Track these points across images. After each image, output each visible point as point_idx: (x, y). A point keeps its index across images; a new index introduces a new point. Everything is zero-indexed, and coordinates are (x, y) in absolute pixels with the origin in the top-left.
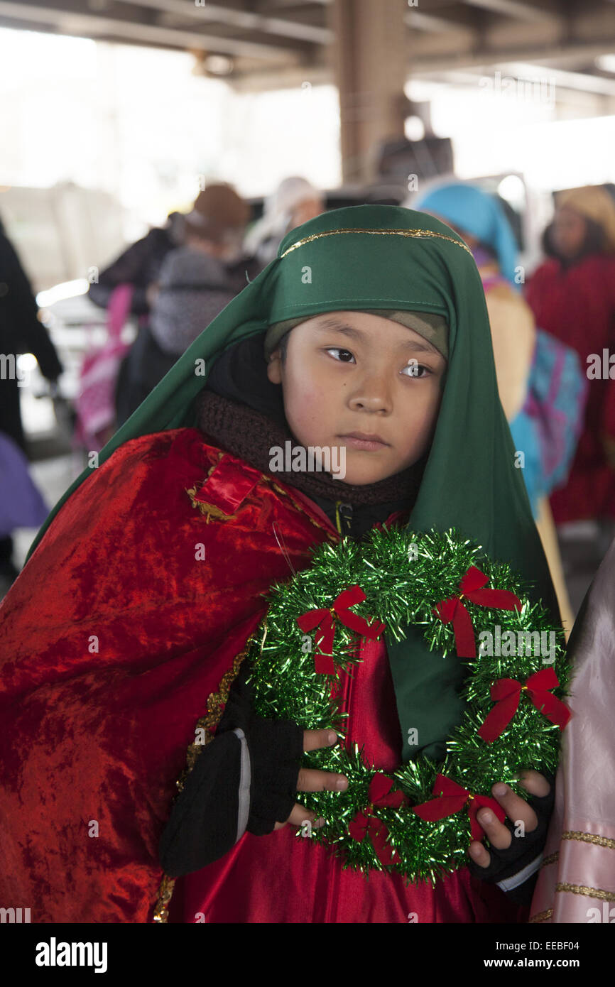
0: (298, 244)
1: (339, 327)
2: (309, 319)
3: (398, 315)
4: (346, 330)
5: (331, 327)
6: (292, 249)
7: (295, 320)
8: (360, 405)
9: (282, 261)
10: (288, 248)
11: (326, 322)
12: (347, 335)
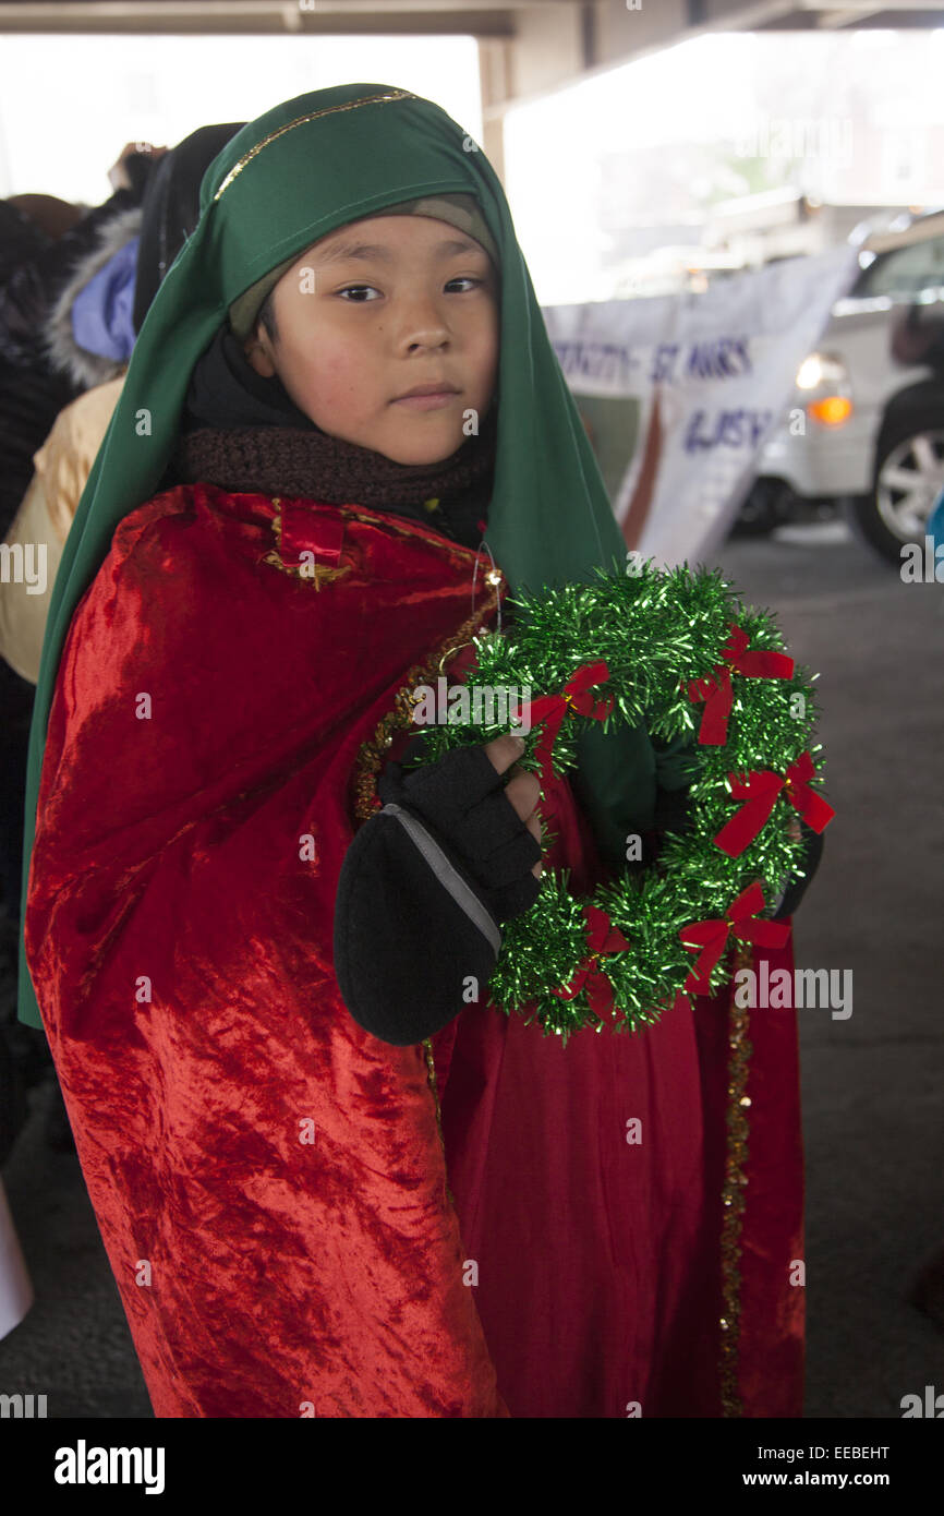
0: (238, 168)
1: (348, 251)
2: (298, 260)
3: (423, 206)
4: (359, 252)
5: (336, 256)
6: (229, 179)
7: (276, 271)
8: (414, 347)
9: (221, 205)
10: (221, 183)
11: (325, 252)
12: (362, 257)
